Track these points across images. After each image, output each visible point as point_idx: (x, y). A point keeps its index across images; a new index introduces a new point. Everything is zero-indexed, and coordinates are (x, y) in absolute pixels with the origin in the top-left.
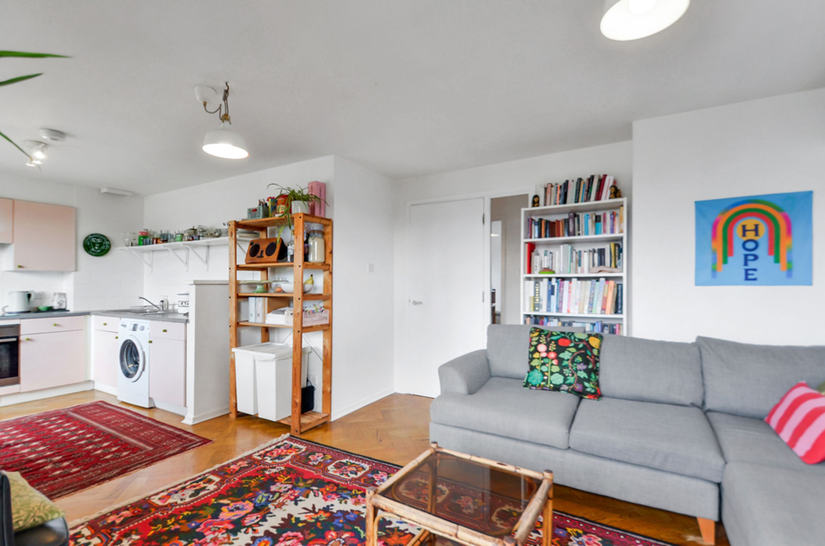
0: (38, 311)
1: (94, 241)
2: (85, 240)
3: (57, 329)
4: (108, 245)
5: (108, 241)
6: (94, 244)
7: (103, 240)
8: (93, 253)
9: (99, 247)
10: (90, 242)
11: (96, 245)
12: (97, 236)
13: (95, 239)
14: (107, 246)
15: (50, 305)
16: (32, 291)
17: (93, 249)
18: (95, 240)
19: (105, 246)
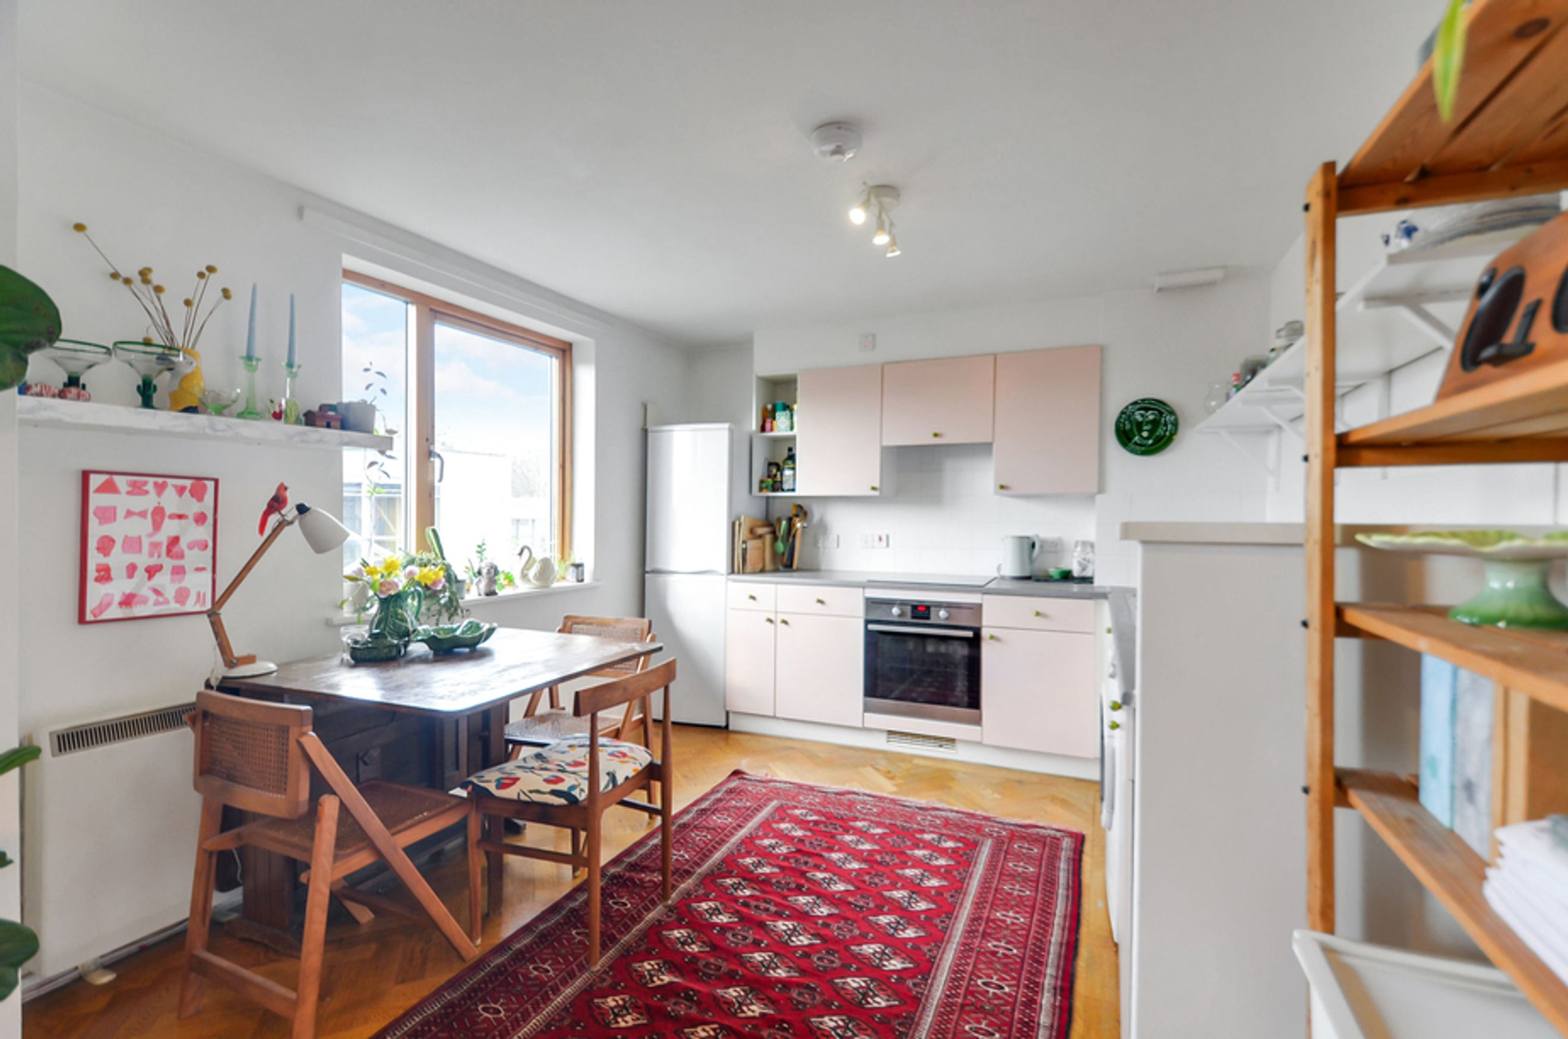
0: (1047, 579)
1: (1140, 419)
2: (1120, 417)
3: (1040, 622)
4: (1172, 424)
5: (1172, 413)
6: (1139, 426)
7: (1161, 413)
8: (1138, 448)
9: (1151, 432)
10: (1130, 422)
11: (1145, 428)
12: (1146, 405)
13: (1142, 412)
14: (1169, 427)
15: (1065, 566)
16: (1037, 536)
17: (1136, 438)
18: (1142, 415)
19: (1165, 428)
